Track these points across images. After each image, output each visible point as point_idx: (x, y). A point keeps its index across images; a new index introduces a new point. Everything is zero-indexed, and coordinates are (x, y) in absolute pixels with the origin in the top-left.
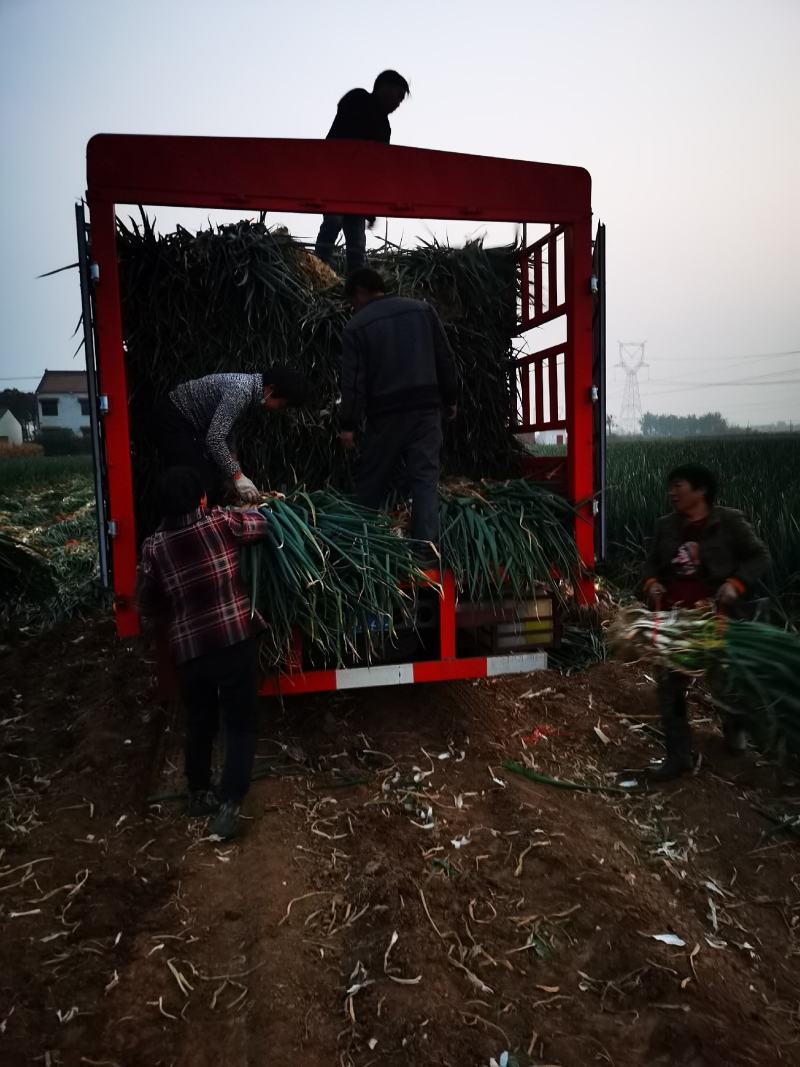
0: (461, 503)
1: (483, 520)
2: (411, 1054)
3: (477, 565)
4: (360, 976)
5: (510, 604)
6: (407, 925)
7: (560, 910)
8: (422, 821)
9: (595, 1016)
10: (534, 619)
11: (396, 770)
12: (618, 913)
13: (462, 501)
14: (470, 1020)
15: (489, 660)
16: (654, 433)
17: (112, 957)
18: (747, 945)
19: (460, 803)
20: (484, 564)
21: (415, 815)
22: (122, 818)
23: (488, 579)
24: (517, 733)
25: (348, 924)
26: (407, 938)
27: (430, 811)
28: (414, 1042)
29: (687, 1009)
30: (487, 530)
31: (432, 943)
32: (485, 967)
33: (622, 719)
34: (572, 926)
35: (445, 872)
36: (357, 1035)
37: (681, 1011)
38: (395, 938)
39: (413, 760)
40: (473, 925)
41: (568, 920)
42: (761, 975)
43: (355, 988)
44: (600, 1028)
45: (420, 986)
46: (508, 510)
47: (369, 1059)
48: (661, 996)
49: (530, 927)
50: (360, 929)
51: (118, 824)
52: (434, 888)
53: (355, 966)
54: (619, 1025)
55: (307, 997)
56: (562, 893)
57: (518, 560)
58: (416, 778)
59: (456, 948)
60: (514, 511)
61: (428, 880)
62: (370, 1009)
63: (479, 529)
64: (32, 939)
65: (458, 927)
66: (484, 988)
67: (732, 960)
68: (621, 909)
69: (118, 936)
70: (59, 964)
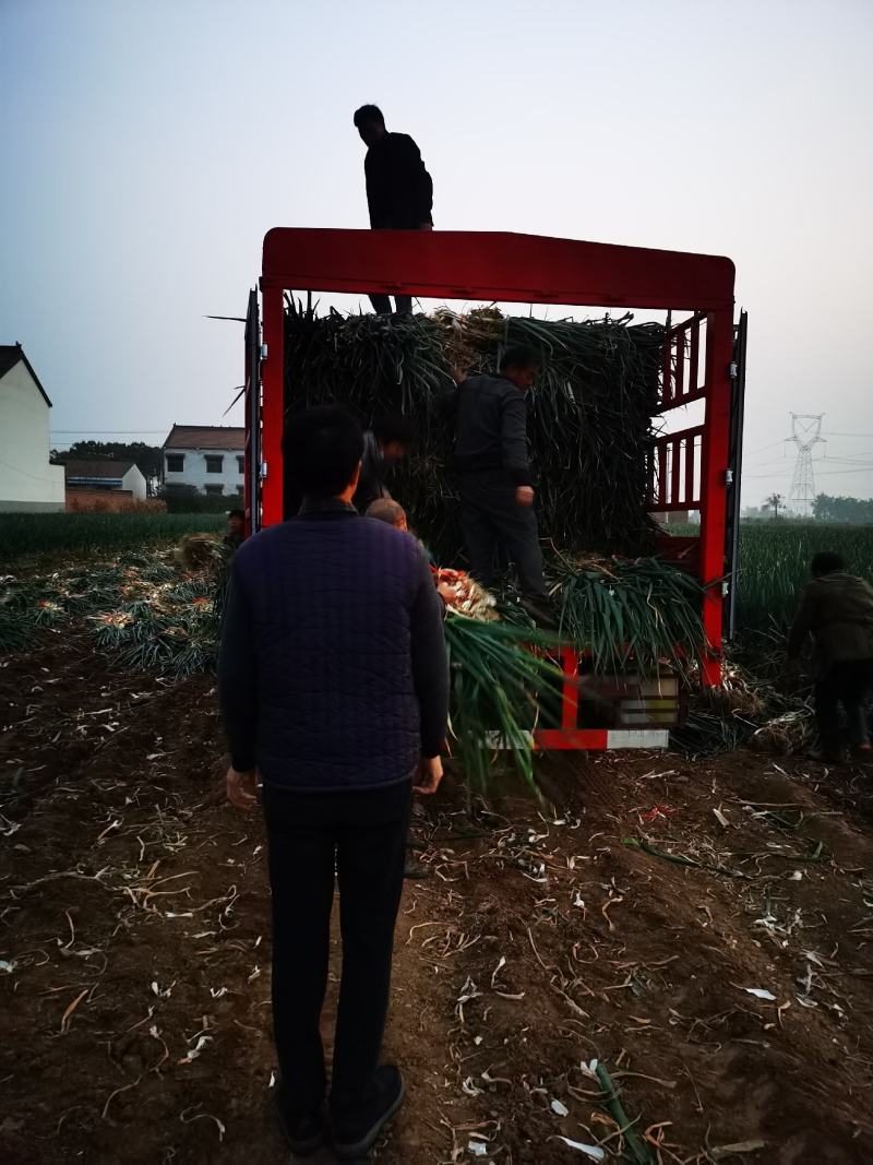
0: (590, 577)
2: (511, 1049)
3: (602, 639)
4: (469, 991)
5: (633, 680)
6: (514, 954)
7: (659, 960)
8: (534, 875)
9: (680, 1045)
10: (658, 698)
11: (512, 831)
12: (714, 967)
13: (590, 575)
14: (566, 1033)
15: (609, 732)
16: (828, 517)
17: (253, 955)
18: (836, 1007)
19: (572, 865)
20: (609, 637)
21: (528, 870)
22: (258, 848)
23: (613, 652)
24: (635, 809)
25: (461, 950)
26: (512, 964)
27: (543, 867)
28: (516, 1042)
29: (767, 1046)
30: (614, 606)
31: (536, 970)
32: (584, 996)
33: (745, 805)
34: (669, 973)
35: (553, 919)
36: (466, 1032)
37: (761, 1047)
38: (503, 962)
39: (530, 824)
40: (576, 964)
41: (665, 967)
42: (846, 1032)
43: (464, 998)
44: (683, 1053)
45: (523, 1002)
46: (636, 586)
47: (474, 1052)
48: (745, 1033)
49: (629, 971)
50: (471, 954)
51: (255, 853)
52: (543, 931)
53: (465, 981)
54: (702, 1053)
55: (423, 1001)
56: (662, 946)
58: (531, 839)
59: (558, 978)
60: (643, 588)
61: (536, 924)
62: (477, 1015)
63: (606, 603)
64: (186, 933)
65: (562, 963)
66: (581, 1012)
67: (822, 1017)
68: (718, 965)
69: (260, 939)
70: (210, 955)
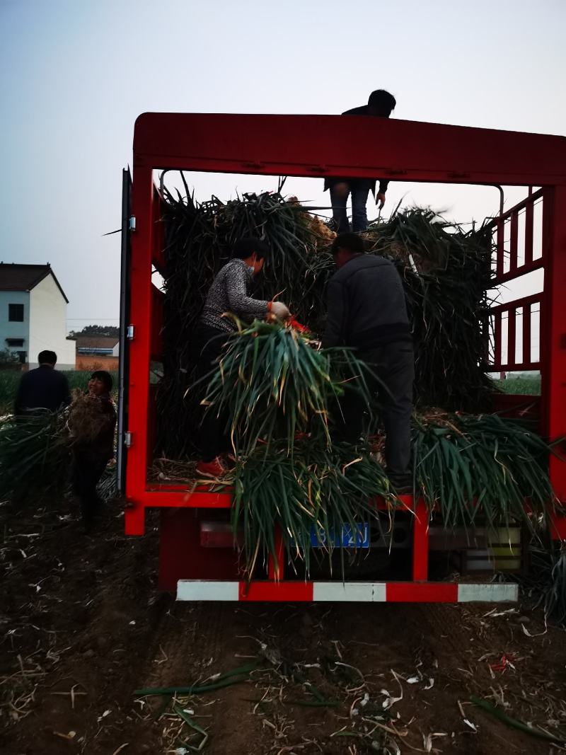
0: (438, 434)
1: (456, 451)
3: (451, 494)
5: (482, 532)
11: (365, 690)
13: (438, 431)
15: (460, 586)
19: (429, 745)
20: (458, 493)
23: (462, 507)
24: (483, 657)
39: (382, 680)
46: (482, 442)
57: (491, 492)
58: (385, 705)
60: (488, 444)
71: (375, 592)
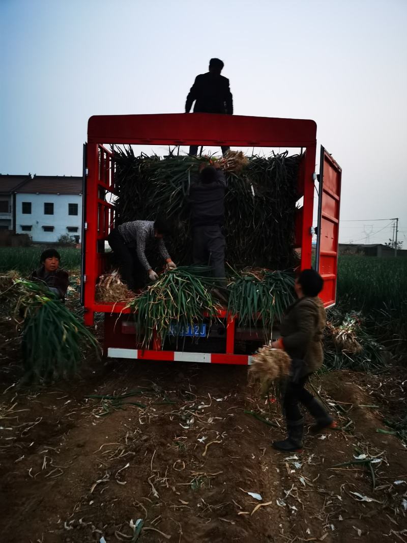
2: (101, 509)
3: (246, 310)
4: (106, 477)
6: (139, 462)
7: (215, 473)
8: (185, 424)
9: (193, 517)
11: (195, 402)
14: (137, 504)
15: (249, 357)
17: (26, 450)
18: (294, 507)
19: (210, 421)
20: (249, 310)
21: (184, 422)
22: (69, 401)
23: (250, 317)
25: (118, 458)
26: (135, 467)
27: (191, 421)
28: (106, 506)
29: (233, 523)
31: (145, 472)
32: (163, 487)
34: (214, 480)
35: (179, 447)
36: (87, 498)
37: (229, 523)
38: (127, 466)
40: (171, 470)
41: (214, 477)
42: (290, 521)
43: (100, 481)
44: (191, 522)
45: (125, 486)
47: (85, 508)
48: (226, 515)
49: (196, 477)
51: (66, 403)
54: (199, 523)
55: (81, 480)
58: (199, 407)
59: (155, 477)
62: (100, 490)
64: (2, 437)
66: (156, 495)
67: (282, 512)
69: (33, 443)
70: (6, 448)
71: (205, 358)
